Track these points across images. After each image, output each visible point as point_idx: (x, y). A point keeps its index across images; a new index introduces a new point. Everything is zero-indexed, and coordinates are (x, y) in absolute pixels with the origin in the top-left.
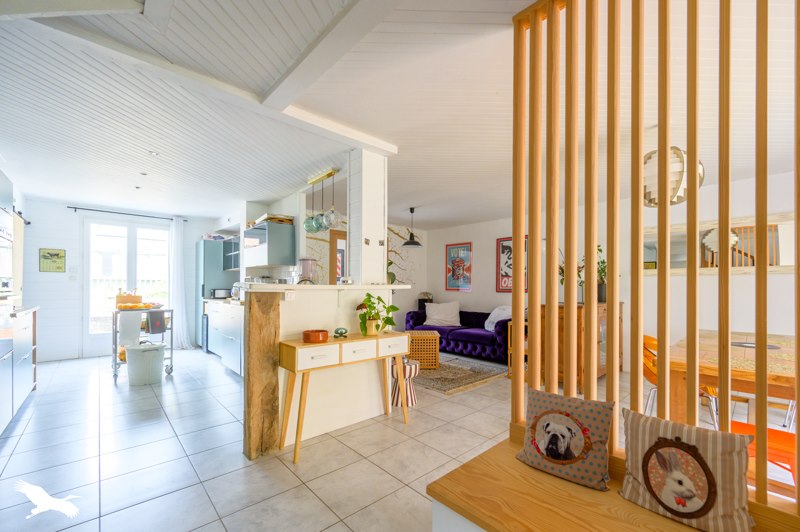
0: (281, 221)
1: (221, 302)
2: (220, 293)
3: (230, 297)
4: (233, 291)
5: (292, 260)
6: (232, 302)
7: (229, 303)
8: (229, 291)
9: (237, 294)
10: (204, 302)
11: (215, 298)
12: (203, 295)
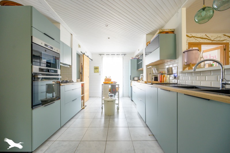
0: (167, 33)
1: (136, 82)
2: (136, 79)
3: (139, 80)
4: (140, 78)
5: (174, 56)
6: (140, 81)
7: (139, 82)
8: (139, 77)
9: (142, 79)
10: (131, 82)
11: (134, 80)
12: (131, 79)
